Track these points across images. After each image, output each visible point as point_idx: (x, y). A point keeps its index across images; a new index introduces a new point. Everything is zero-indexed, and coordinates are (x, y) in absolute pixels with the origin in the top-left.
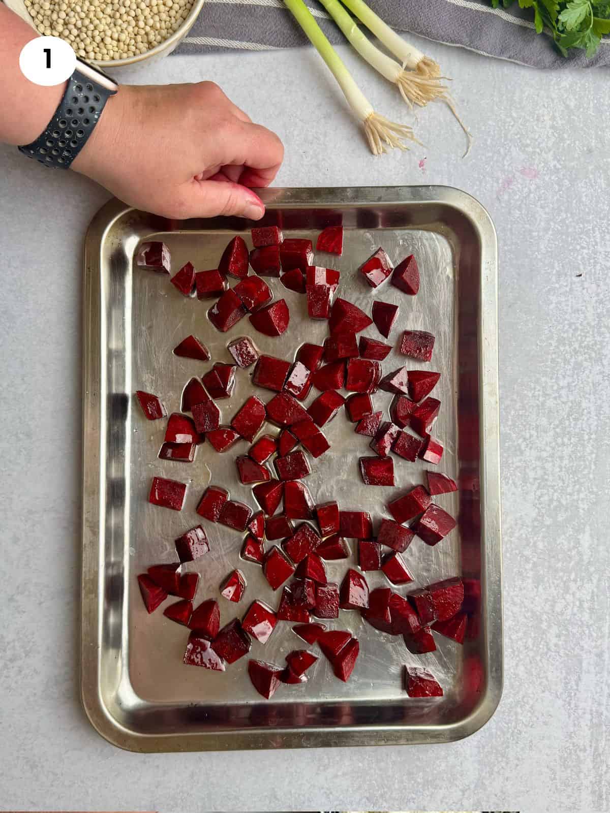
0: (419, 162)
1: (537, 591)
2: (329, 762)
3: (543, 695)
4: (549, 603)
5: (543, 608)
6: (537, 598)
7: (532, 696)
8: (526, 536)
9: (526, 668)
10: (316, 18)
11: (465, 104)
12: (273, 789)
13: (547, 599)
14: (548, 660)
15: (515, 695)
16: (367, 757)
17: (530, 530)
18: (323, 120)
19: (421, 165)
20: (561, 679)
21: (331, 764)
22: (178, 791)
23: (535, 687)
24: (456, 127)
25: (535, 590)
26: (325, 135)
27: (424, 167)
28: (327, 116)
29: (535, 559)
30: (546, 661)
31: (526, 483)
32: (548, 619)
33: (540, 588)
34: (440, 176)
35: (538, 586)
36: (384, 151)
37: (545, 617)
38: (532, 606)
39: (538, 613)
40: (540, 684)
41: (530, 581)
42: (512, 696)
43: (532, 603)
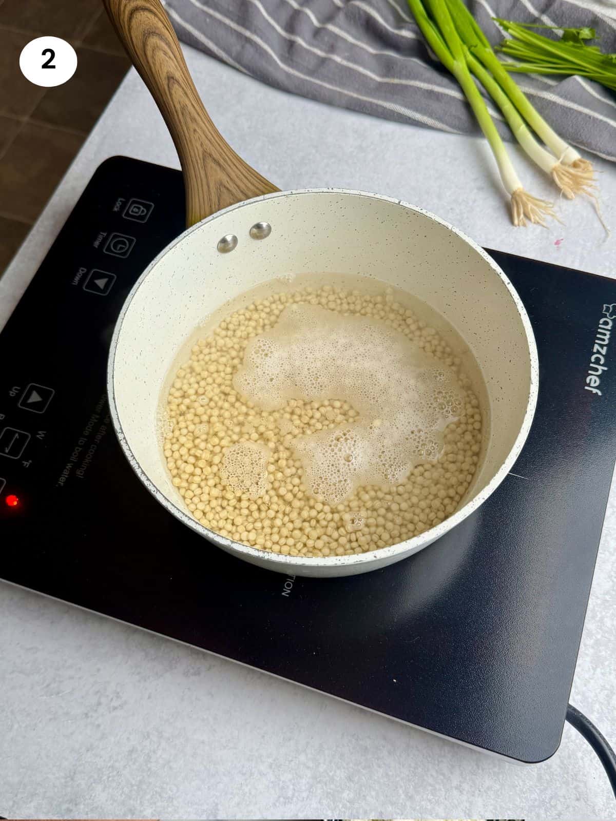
0: (555, 241)
1: (594, 674)
2: (293, 795)
3: (577, 804)
4: (606, 692)
5: (596, 696)
6: (592, 681)
7: (562, 800)
8: (594, 607)
9: (562, 762)
10: (492, 117)
11: (609, 210)
12: (217, 804)
13: (604, 686)
14: (591, 761)
15: (541, 791)
16: (341, 806)
17: (599, 602)
18: (475, 191)
19: (557, 243)
20: (603, 791)
21: (295, 799)
22: (109, 765)
23: (568, 790)
24: (597, 225)
25: (592, 671)
26: (475, 201)
27: (560, 245)
28: (480, 189)
29: (599, 637)
30: (589, 762)
31: (605, 551)
32: (600, 711)
33: (599, 670)
34: (573, 256)
35: (596, 668)
36: (524, 225)
37: (597, 706)
38: (584, 689)
39: (590, 700)
40: (576, 788)
41: (588, 659)
42: (538, 791)
43: (585, 685)
